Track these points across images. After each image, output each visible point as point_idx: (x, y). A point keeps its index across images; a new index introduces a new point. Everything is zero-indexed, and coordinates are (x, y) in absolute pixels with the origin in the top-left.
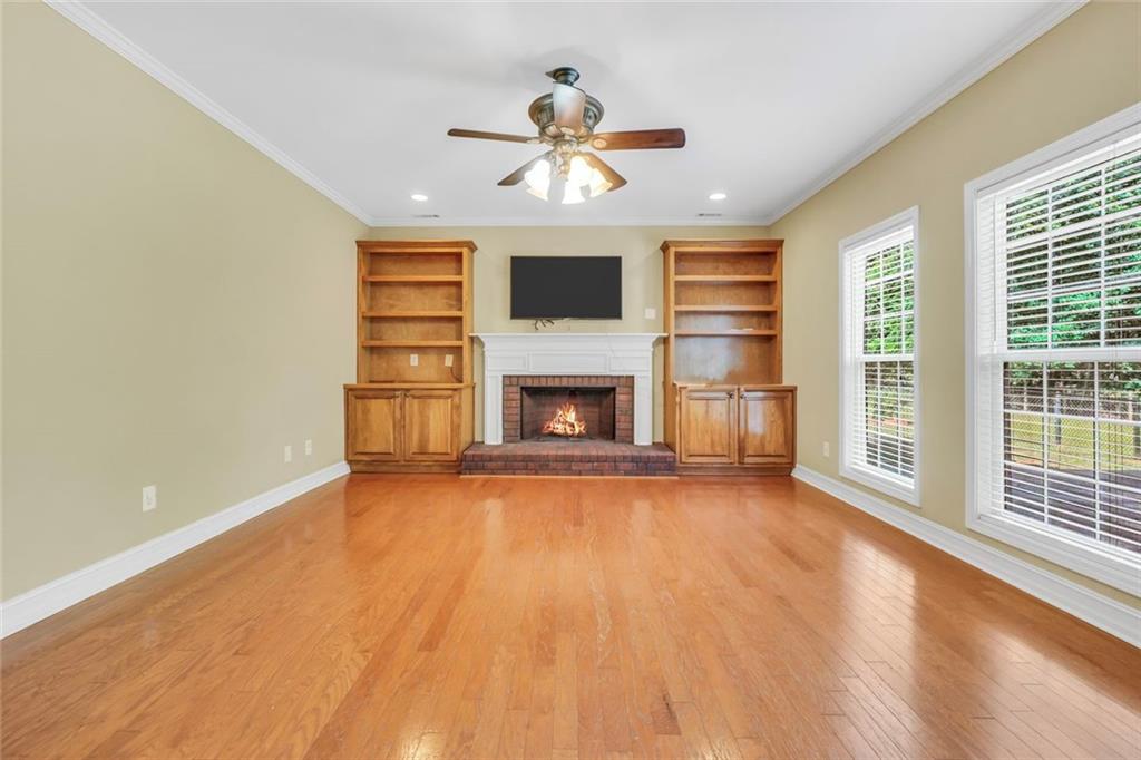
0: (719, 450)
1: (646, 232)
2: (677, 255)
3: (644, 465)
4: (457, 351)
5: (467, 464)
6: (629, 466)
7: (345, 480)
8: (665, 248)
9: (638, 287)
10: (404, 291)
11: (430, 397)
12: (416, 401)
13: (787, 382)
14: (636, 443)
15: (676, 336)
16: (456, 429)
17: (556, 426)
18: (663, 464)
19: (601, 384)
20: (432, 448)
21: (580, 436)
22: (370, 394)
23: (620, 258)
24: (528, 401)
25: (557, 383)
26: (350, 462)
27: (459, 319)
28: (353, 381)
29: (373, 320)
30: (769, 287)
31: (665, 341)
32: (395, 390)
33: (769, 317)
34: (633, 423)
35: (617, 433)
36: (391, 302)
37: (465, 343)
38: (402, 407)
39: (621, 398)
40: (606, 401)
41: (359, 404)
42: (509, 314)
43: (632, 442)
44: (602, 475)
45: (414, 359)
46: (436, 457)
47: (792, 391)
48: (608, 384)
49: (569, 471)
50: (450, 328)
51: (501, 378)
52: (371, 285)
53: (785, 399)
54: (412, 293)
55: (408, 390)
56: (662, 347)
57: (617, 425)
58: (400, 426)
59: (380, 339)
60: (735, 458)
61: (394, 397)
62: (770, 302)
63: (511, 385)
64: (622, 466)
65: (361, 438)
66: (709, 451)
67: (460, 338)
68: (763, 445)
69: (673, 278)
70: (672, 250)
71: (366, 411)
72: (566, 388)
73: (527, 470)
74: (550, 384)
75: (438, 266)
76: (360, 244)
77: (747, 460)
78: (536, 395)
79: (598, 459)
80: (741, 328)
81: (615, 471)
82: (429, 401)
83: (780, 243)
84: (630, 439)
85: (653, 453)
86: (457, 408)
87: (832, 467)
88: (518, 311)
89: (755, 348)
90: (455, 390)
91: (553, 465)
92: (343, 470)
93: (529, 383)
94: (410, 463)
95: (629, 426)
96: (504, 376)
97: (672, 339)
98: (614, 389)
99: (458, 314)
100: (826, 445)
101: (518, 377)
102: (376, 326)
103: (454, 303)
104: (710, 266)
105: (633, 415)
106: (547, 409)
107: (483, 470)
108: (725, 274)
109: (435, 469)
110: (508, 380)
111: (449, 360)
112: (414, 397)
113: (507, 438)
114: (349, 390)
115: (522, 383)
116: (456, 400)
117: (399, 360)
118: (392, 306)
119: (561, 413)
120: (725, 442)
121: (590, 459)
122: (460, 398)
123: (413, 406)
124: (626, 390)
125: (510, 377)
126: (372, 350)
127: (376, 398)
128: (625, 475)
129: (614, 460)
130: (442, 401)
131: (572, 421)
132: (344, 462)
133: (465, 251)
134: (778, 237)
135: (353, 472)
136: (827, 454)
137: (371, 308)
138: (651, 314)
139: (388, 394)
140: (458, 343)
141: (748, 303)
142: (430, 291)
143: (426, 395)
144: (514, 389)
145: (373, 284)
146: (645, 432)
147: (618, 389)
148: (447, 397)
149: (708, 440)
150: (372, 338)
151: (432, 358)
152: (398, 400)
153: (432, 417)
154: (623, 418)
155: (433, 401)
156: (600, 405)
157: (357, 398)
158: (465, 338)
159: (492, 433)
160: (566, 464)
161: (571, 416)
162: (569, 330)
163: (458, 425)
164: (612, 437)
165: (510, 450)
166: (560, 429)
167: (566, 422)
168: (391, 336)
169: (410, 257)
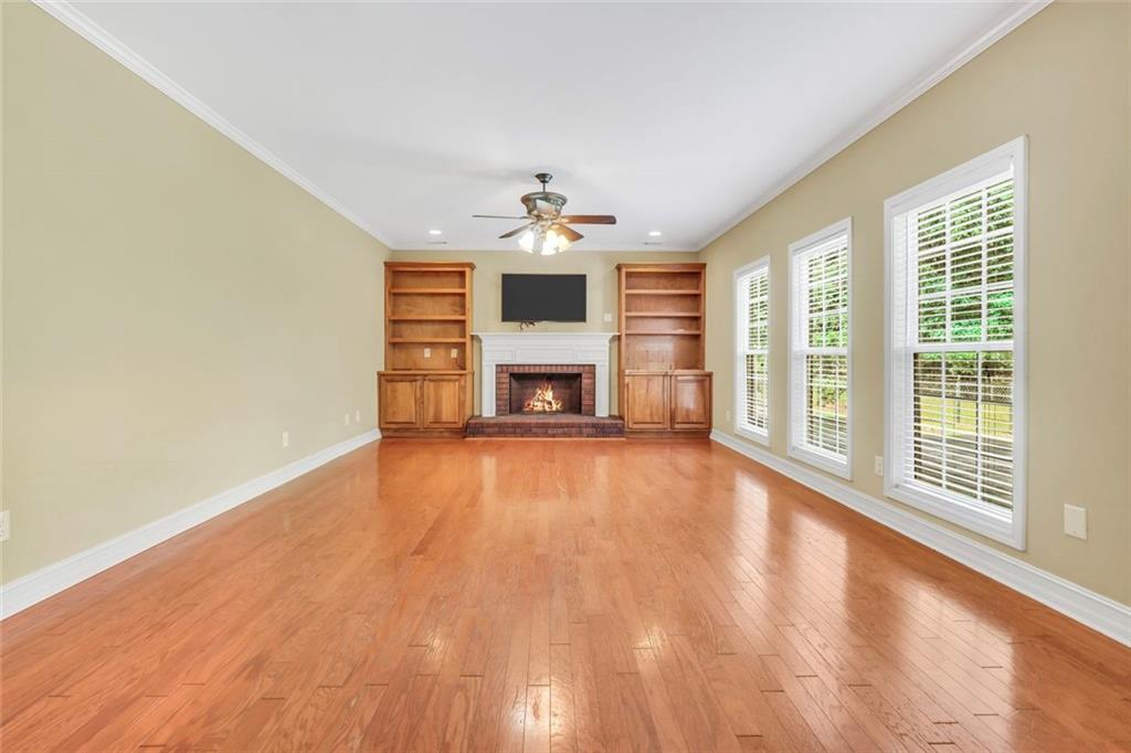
0: (656, 420)
1: (606, 256)
2: (628, 274)
3: (601, 430)
4: (461, 346)
5: (470, 430)
6: (590, 430)
7: (377, 444)
8: (619, 268)
9: (598, 298)
10: (419, 300)
11: (444, 380)
12: (432, 384)
13: (707, 370)
14: (597, 415)
15: (627, 335)
16: (462, 405)
17: (536, 404)
18: (615, 430)
19: (570, 371)
20: (444, 419)
21: (557, 411)
22: (397, 378)
23: (585, 276)
24: (514, 384)
25: (537, 370)
26: (382, 430)
27: (464, 321)
28: (382, 369)
29: (395, 322)
30: (696, 298)
31: (619, 337)
32: (416, 375)
33: (697, 320)
34: (594, 400)
35: (582, 408)
36: (410, 308)
37: (468, 340)
38: (422, 388)
39: (585, 382)
40: (576, 385)
41: (389, 386)
42: (501, 318)
43: (594, 415)
44: (570, 436)
45: (427, 353)
46: (447, 425)
47: (710, 375)
48: (576, 371)
49: (546, 434)
50: (455, 329)
51: (494, 368)
52: (394, 295)
53: (705, 383)
54: (427, 302)
55: (426, 375)
56: (616, 342)
57: (583, 402)
58: (420, 401)
59: (401, 337)
60: (668, 425)
61: (415, 380)
62: (698, 310)
63: (502, 372)
64: (584, 430)
65: (390, 411)
66: (649, 420)
67: (465, 337)
68: (688, 415)
69: (625, 291)
70: (624, 270)
71: (394, 391)
72: (544, 374)
73: (514, 434)
74: (532, 371)
75: (445, 280)
76: (386, 264)
77: (677, 426)
78: (520, 380)
79: (568, 426)
80: (675, 329)
81: (580, 434)
82: (442, 383)
83: (705, 265)
84: (592, 411)
85: (607, 421)
86: (463, 388)
87: (729, 428)
88: (507, 316)
89: (686, 343)
90: (461, 375)
91: (535, 430)
92: (376, 435)
93: (516, 370)
94: (427, 430)
95: (592, 402)
96: (497, 366)
97: (623, 337)
98: (580, 375)
99: (462, 318)
100: (728, 412)
101: (507, 365)
102: (397, 326)
103: (458, 309)
104: (653, 281)
105: (594, 395)
106: (530, 391)
107: (482, 434)
108: (666, 288)
109: (446, 434)
110: (500, 368)
111: (454, 353)
112: (431, 381)
113: (499, 411)
114: (380, 375)
115: (510, 370)
116: (463, 383)
117: (416, 352)
118: (410, 311)
119: (540, 392)
120: (660, 412)
121: (561, 426)
122: (465, 382)
123: (430, 387)
124: (589, 375)
125: (502, 365)
126: (394, 345)
127: (402, 381)
128: (587, 437)
129: (579, 426)
130: (452, 384)
131: (550, 399)
132: (378, 430)
133: (467, 270)
134: (703, 262)
135: (383, 437)
136: (728, 419)
137: (393, 313)
138: (608, 318)
139: (412, 379)
140: (461, 340)
141: (682, 311)
142: (437, 298)
143: (439, 379)
144: (502, 375)
145: (395, 294)
146: (603, 409)
147: (583, 376)
148: (456, 380)
149: (648, 411)
150: (394, 336)
151: (441, 352)
152: (419, 383)
153: (444, 394)
154: (587, 397)
155: (445, 384)
156: (570, 387)
157: (387, 381)
158: (468, 337)
159: (488, 409)
160: (544, 429)
161: (549, 395)
162: (546, 330)
163: (464, 402)
164: (579, 411)
165: (503, 419)
166: (539, 406)
167: (545, 399)
168: (410, 334)
169: (423, 273)
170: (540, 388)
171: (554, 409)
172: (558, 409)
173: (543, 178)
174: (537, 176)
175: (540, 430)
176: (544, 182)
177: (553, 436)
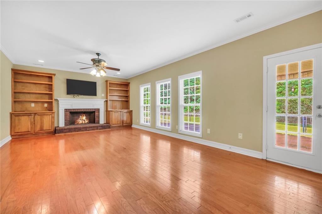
0: (119, 123)
3: (103, 127)
4: (50, 103)
5: (56, 132)
7: (10, 142)
8: (107, 81)
9: (100, 89)
10: (28, 85)
12: (39, 116)
13: (131, 109)
14: (100, 123)
17: (79, 121)
18: (107, 126)
19: (91, 111)
20: (45, 128)
21: (87, 123)
22: (21, 115)
23: (96, 82)
25: (80, 111)
26: (12, 136)
28: (11, 111)
30: (127, 91)
31: (107, 101)
32: (31, 113)
33: (127, 97)
35: (96, 121)
36: (23, 88)
37: (53, 101)
38: (34, 118)
39: (96, 114)
40: (92, 115)
41: (17, 118)
42: (66, 93)
43: (99, 123)
44: (94, 130)
45: (33, 105)
46: (46, 131)
47: (132, 111)
48: (93, 111)
49: (86, 130)
50: (47, 96)
52: (15, 82)
53: (131, 113)
55: (36, 113)
56: (105, 102)
57: (96, 120)
58: (33, 123)
59: (19, 99)
60: (122, 124)
61: (31, 115)
62: (127, 94)
63: (67, 111)
64: (99, 128)
65: (17, 128)
66: (117, 123)
68: (127, 121)
69: (109, 88)
70: (109, 82)
71: (19, 120)
72: (82, 112)
73: (75, 131)
74: (78, 111)
75: (41, 78)
76: (12, 70)
77: (124, 124)
78: (73, 114)
79: (93, 127)
80: (122, 99)
81: (97, 129)
82: (43, 116)
83: (129, 83)
84: (98, 122)
85: (105, 125)
86: (53, 118)
87: (138, 124)
88: (69, 93)
89: (126, 103)
90: (52, 113)
91: (82, 129)
92: (9, 138)
93: (72, 111)
94: (36, 133)
95: (98, 120)
96: (65, 109)
97: (109, 101)
98: (94, 112)
99: (51, 93)
100: (138, 120)
101: (69, 109)
103: (47, 89)
104: (116, 86)
105: (99, 117)
106: (76, 117)
107: (63, 132)
108: (119, 88)
109: (45, 134)
110: (66, 110)
111: (46, 105)
112: (38, 115)
113: (66, 124)
114: (11, 114)
115: (70, 111)
116: (53, 115)
117: (27, 105)
118: (24, 89)
119: (81, 117)
120: (120, 121)
121: (91, 127)
122: (54, 115)
123: (38, 118)
124: (98, 112)
126: (15, 102)
127: (23, 116)
128: (100, 129)
129: (96, 127)
130: (48, 116)
131: (85, 119)
132: (10, 136)
133: (53, 76)
134: (129, 82)
135: (13, 139)
136: (138, 121)
137: (15, 89)
138: (103, 95)
139: (29, 115)
140: (50, 101)
141: (123, 94)
142: (39, 85)
144: (68, 112)
146: (102, 121)
147: (96, 112)
148: (50, 115)
149: (116, 121)
150: (16, 98)
151: (40, 104)
152: (32, 117)
153: (45, 120)
154: (97, 118)
155: (45, 116)
156: (90, 115)
157: (15, 116)
158: (53, 99)
159: (62, 124)
160: (86, 129)
161: (84, 118)
162: (83, 98)
163: (54, 122)
164: (94, 122)
165: (68, 127)
166: (81, 122)
167: (83, 120)
169: (31, 75)
170: (81, 116)
171: (86, 122)
172: (87, 122)
173: (98, 54)
174: (97, 54)
175: (84, 129)
176: (98, 56)
177: (89, 130)
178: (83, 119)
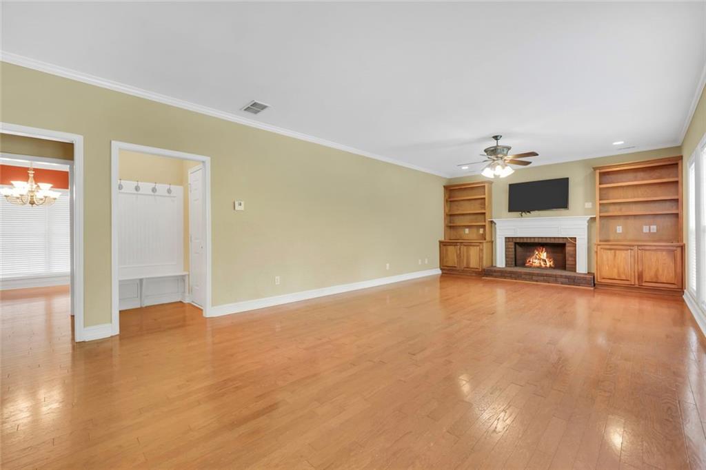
4: (484, 227)
6: (564, 280)
7: (439, 276)
8: (594, 170)
9: (577, 193)
10: (462, 203)
11: (471, 245)
12: (465, 247)
14: (577, 272)
15: (600, 217)
16: (481, 259)
17: (534, 261)
18: (592, 283)
19: (558, 241)
20: (471, 266)
22: (449, 244)
23: (568, 179)
24: (519, 249)
25: (533, 241)
26: (441, 269)
27: (484, 213)
28: (443, 239)
29: (451, 215)
30: (674, 185)
31: (595, 219)
32: (457, 243)
33: (675, 202)
34: (575, 261)
35: (567, 266)
36: (459, 208)
37: (487, 223)
38: (460, 249)
39: (568, 249)
40: (562, 250)
41: (445, 247)
42: (507, 210)
43: (575, 271)
44: (549, 283)
45: (467, 231)
46: (473, 270)
47: (684, 246)
48: (561, 241)
49: (531, 280)
50: (480, 217)
51: (504, 239)
54: (466, 203)
55: (462, 243)
56: (593, 222)
57: (567, 262)
58: (459, 256)
59: (454, 223)
60: (635, 282)
61: (457, 245)
62: (676, 194)
64: (559, 279)
65: (445, 260)
66: (616, 277)
67: (485, 222)
69: (598, 186)
70: (598, 172)
71: (447, 250)
73: (511, 277)
74: (530, 241)
75: (476, 191)
76: (444, 187)
77: (643, 284)
78: (522, 248)
81: (556, 281)
83: (681, 158)
84: (574, 269)
85: (585, 277)
86: (481, 250)
88: (512, 208)
90: (480, 243)
91: (523, 276)
92: (439, 272)
93: (518, 241)
94: (463, 271)
95: (573, 263)
98: (564, 244)
99: (483, 211)
101: (513, 238)
102: (452, 218)
103: (481, 207)
105: (575, 258)
106: (530, 252)
107: (492, 276)
109: (474, 274)
110: (508, 239)
111: (481, 231)
112: (465, 245)
113: (507, 264)
114: (441, 242)
115: (514, 240)
116: (481, 247)
117: (461, 231)
118: (458, 210)
119: (537, 253)
120: (628, 274)
121: (544, 275)
123: (464, 249)
124: (571, 245)
125: (509, 238)
126: (450, 227)
127: (451, 246)
128: (562, 284)
129: (556, 276)
130: (476, 247)
131: (545, 258)
132: (439, 269)
133: (487, 185)
134: (681, 154)
135: (443, 273)
137: (450, 211)
138: (589, 205)
139: (455, 244)
140: (483, 224)
142: (473, 202)
143: (469, 244)
144: (510, 243)
145: (451, 201)
146: (582, 268)
147: (567, 245)
148: (478, 246)
149: (616, 270)
150: (450, 223)
151: (474, 230)
152: (458, 247)
153: (471, 253)
154: (570, 259)
155: (471, 247)
156: (558, 252)
157: (444, 245)
158: (487, 221)
159: (500, 262)
160: (531, 277)
161: (544, 255)
162: (539, 216)
164: (564, 267)
165: (509, 269)
166: (536, 263)
167: (541, 259)
168: (459, 221)
169: (465, 188)
170: (538, 250)
171: (548, 265)
172: (550, 266)
173: (496, 138)
174: (494, 137)
175: (528, 277)
176: (497, 139)
177: (537, 281)
178: (542, 257)
